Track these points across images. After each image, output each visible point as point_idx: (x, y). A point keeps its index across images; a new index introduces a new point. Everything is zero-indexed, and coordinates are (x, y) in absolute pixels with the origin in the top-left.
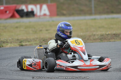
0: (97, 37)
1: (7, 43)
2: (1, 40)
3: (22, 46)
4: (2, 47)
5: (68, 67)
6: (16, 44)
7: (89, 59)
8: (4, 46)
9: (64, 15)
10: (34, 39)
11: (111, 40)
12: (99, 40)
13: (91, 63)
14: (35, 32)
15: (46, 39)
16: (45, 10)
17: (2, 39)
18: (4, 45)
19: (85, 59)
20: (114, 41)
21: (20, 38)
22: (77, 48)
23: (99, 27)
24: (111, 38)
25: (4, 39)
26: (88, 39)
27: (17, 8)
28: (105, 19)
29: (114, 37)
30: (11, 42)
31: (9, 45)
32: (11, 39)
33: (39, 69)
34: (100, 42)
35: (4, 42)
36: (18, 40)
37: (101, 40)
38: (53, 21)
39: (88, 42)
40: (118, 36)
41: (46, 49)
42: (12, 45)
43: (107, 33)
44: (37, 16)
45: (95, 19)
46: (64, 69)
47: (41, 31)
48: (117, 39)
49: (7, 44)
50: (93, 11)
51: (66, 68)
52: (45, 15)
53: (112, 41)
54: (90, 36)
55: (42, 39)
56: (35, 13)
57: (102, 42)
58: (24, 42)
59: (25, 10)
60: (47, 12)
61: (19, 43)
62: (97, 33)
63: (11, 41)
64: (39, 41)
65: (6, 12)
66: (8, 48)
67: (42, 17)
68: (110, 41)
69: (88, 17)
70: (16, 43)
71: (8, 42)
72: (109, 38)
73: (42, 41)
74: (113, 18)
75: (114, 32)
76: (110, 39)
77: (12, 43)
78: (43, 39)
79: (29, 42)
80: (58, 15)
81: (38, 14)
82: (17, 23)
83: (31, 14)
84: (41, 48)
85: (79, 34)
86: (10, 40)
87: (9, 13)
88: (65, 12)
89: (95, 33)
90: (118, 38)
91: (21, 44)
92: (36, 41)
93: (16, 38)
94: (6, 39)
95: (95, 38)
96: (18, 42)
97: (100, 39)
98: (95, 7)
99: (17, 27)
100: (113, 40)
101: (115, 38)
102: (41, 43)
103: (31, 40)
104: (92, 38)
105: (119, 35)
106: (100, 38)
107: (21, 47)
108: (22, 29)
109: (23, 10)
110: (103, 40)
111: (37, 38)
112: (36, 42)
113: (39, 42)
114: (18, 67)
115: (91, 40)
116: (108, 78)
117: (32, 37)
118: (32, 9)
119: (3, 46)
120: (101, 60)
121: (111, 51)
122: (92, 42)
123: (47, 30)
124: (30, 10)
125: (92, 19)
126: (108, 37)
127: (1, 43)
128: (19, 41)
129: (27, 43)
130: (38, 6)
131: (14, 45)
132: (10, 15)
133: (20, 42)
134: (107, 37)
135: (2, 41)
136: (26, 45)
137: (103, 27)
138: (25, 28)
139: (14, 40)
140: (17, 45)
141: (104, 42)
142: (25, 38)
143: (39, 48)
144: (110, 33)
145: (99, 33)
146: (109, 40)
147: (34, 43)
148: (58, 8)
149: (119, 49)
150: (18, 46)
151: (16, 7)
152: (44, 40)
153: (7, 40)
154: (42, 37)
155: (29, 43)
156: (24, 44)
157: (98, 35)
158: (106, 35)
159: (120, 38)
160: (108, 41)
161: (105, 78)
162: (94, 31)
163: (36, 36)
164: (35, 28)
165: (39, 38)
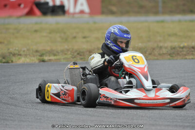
0: (164, 51)
1: (19, 56)
2: (9, 51)
3: (44, 61)
4: (10, 62)
5: (119, 99)
6: (33, 58)
7: (154, 87)
8: (14, 61)
9: (112, 13)
10: (62, 51)
11: (187, 57)
12: (169, 56)
13: (157, 94)
15: (83, 52)
16: (82, 5)
17: (11, 50)
18: (14, 59)
19: (148, 88)
20: (192, 59)
21: (40, 48)
22: (135, 69)
23: (169, 35)
24: (188, 53)
25: (15, 50)
26: (150, 54)
28: (180, 21)
29: (192, 51)
30: (26, 55)
31: (22, 60)
32: (25, 49)
33: (71, 101)
34: (169, 59)
35: (14, 55)
36: (37, 51)
37: (171, 56)
38: (95, 23)
39: (150, 59)
41: (84, 68)
42: (27, 60)
43: (182, 46)
44: (69, 13)
45: (163, 21)
46: (113, 103)
47: (75, 37)
49: (19, 59)
50: (160, 9)
51: (115, 101)
52: (82, 12)
53: (189, 59)
54: (154, 49)
55: (76, 51)
56: (66, 8)
57: (174, 59)
58: (46, 56)
59: (51, 4)
60: (86, 8)
62: (166, 45)
63: (25, 53)
64: (71, 54)
65: (19, 5)
66: (20, 65)
67: (76, 16)
68: (186, 59)
69: (152, 18)
70: (34, 56)
71: (20, 55)
72: (185, 53)
73: (76, 54)
74: (192, 21)
75: (193, 44)
76: (185, 55)
77: (28, 56)
78: (78, 52)
79: (55, 55)
80: (102, 13)
81: (72, 10)
82: (36, 23)
83: (60, 10)
84: (76, 66)
85: (136, 46)
86: (24, 51)
87: (25, 7)
88: (114, 9)
89: (161, 44)
91: (42, 58)
92: (66, 54)
93: (35, 48)
94: (18, 50)
95: (161, 52)
96: (37, 56)
97: (170, 55)
98: (164, 2)
99: (36, 31)
100: (191, 57)
101: (194, 53)
102: (75, 57)
103: (58, 52)
104: (156, 52)
106: (169, 52)
107: (42, 63)
108: (44, 34)
109: (47, 3)
110: (174, 55)
111: (68, 50)
112: (66, 56)
113: (71, 56)
114: (37, 98)
115: (155, 55)
116: (181, 118)
117: (59, 48)
118: (62, 2)
119: (12, 62)
120: (173, 89)
121: (186, 75)
122: (157, 59)
123: (84, 37)
124: (58, 3)
125: (158, 22)
126: (183, 51)
127: (10, 55)
128: (39, 54)
129: (52, 58)
131: (30, 59)
132: (26, 10)
133: (41, 56)
134: (181, 52)
135: (11, 53)
136: (50, 60)
137: (175, 35)
138: (50, 33)
139: (31, 51)
140: (35, 60)
141: (177, 59)
142: (48, 49)
143: (72, 67)
144: (186, 44)
145: (168, 44)
147: (63, 58)
148: (103, 1)
150: (37, 62)
152: (78, 54)
153: (19, 52)
154: (76, 48)
155: (55, 57)
156: (46, 58)
157: (166, 48)
158: (180, 47)
160: (182, 59)
161: (176, 118)
162: (160, 41)
163: (66, 47)
164: (65, 33)
165: (71, 50)
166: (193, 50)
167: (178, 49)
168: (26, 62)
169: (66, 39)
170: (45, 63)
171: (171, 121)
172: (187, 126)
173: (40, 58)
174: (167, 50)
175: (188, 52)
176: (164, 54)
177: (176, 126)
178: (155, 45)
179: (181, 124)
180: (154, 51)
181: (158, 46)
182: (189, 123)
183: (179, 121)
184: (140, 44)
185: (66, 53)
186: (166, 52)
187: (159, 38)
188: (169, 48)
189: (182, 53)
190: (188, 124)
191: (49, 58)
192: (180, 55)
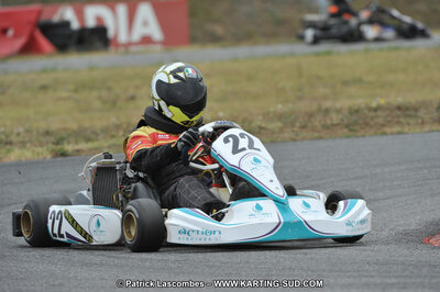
0: (335, 118)
1: (8, 147)
3: (64, 154)
6: (39, 149)
9: (215, 39)
10: (105, 130)
11: (387, 130)
12: (346, 130)
14: (113, 104)
16: (145, 24)
20: (399, 133)
21: (55, 125)
23: (345, 83)
26: (303, 127)
27: (44, 18)
28: (368, 50)
29: (398, 116)
30: (23, 144)
31: (16, 155)
32: (21, 130)
34: (347, 137)
36: (47, 133)
37: (351, 130)
39: (304, 139)
40: (413, 112)
42: (27, 154)
43: (374, 105)
44: (117, 45)
45: (329, 53)
47: (133, 98)
48: (409, 124)
49: (9, 151)
52: (146, 40)
53: (392, 133)
54: (311, 115)
56: (111, 33)
57: (357, 137)
58: (69, 143)
59: (75, 25)
60: (156, 33)
61: (51, 146)
62: (338, 105)
63: (21, 139)
65: (5, 31)
66: (11, 165)
67: (133, 49)
68: (385, 134)
70: (41, 145)
71: (11, 143)
72: (380, 121)
75: (400, 100)
76: (383, 125)
77: (28, 145)
79: (88, 140)
80: (193, 40)
81: (123, 38)
82: (44, 71)
83: (96, 38)
85: (272, 109)
86: (18, 134)
87: (16, 36)
88: (219, 30)
89: (328, 104)
90: (412, 121)
91: (59, 147)
92: (113, 136)
93: (43, 125)
94: (3, 133)
95: (329, 122)
96: (47, 143)
97: (347, 126)
99: (44, 88)
100: (397, 129)
101: (402, 120)
103: (96, 134)
104: (317, 122)
105: (416, 110)
106: (346, 121)
107: (60, 159)
109: (66, 24)
110: (357, 127)
111: (118, 127)
112: (114, 141)
115: (314, 130)
117: (99, 124)
118: (99, 19)
121: (387, 170)
122: (321, 138)
124: (91, 23)
125: (318, 54)
126: (377, 117)
129: (83, 146)
130: (122, 10)
131: (33, 152)
132: (20, 42)
133: (57, 143)
134: (372, 118)
136: (78, 151)
137: (358, 81)
138: (76, 91)
139: (35, 133)
140: (44, 153)
141: (363, 136)
142: (74, 126)
144: (382, 102)
145: (344, 103)
146: (380, 129)
147: (106, 144)
148: (192, 14)
149: (418, 161)
150: (49, 157)
151: (40, 13)
153: (7, 136)
155: (90, 145)
156: (69, 148)
157: (339, 111)
158: (370, 109)
159: (420, 121)
160: (376, 134)
162: (325, 98)
163: (113, 120)
164: (109, 89)
165: (125, 126)
166: (398, 113)
167: (366, 112)
168: (23, 159)
169: (114, 103)
170: (68, 158)
171: (356, 274)
172: (392, 284)
173: (54, 147)
174: (340, 116)
175: (389, 119)
176: (335, 125)
177: (367, 285)
178: (314, 107)
179: (379, 281)
180: (313, 120)
181: (319, 109)
182: (396, 277)
183: (373, 273)
184: (280, 106)
185: (113, 133)
186: (339, 121)
187: (322, 91)
188: (346, 112)
189: (376, 120)
190: (394, 280)
191: (77, 147)
192: (371, 127)
